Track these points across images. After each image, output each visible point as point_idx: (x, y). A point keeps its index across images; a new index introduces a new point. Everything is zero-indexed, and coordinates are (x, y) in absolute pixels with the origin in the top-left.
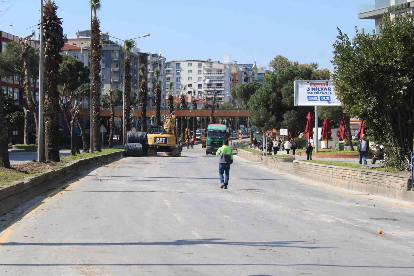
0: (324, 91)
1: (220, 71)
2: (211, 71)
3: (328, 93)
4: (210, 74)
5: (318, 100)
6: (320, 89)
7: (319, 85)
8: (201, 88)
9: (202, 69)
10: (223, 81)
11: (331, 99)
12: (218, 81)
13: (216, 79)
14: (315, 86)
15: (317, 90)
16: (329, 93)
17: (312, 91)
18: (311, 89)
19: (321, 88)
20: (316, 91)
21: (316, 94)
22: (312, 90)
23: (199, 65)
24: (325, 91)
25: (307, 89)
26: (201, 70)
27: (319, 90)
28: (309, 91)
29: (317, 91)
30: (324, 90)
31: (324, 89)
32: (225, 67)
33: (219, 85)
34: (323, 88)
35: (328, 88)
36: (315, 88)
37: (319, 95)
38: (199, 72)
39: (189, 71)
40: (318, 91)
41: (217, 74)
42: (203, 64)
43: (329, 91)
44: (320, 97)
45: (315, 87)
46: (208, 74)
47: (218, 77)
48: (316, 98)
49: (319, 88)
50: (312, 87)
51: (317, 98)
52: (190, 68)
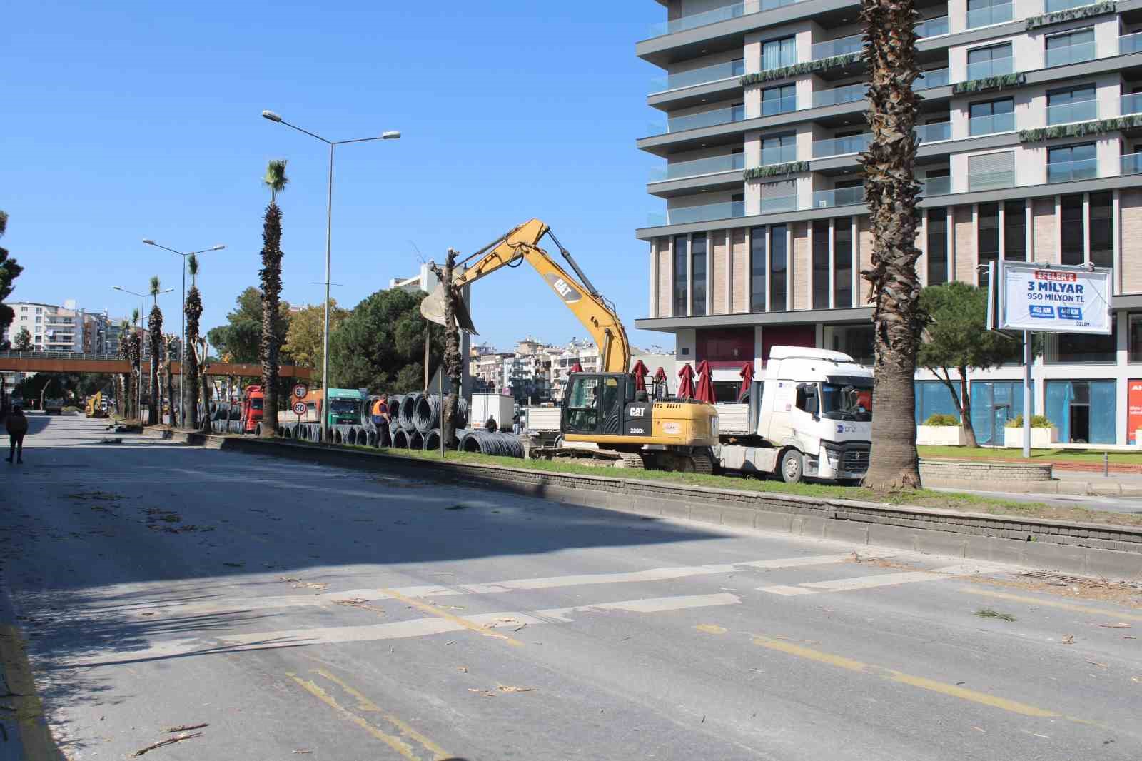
0: (1068, 294)
1: (67, 320)
2: (55, 318)
3: (1075, 299)
4: (55, 322)
5: (1054, 317)
6: (1058, 288)
7: (1056, 275)
8: (40, 341)
9: (43, 315)
10: (73, 332)
11: (1083, 317)
12: (67, 332)
13: (62, 330)
14: (1046, 278)
15: (1051, 290)
16: (1078, 300)
17: (1040, 292)
18: (1036, 285)
19: (1060, 285)
20: (1048, 293)
21: (1048, 299)
22: (1040, 289)
23: (39, 310)
24: (1070, 294)
25: (1028, 286)
26: (41, 317)
27: (1055, 290)
28: (1032, 292)
29: (1051, 293)
30: (1068, 291)
31: (1067, 287)
32: (76, 314)
33: (67, 339)
34: (1065, 285)
35: (1077, 286)
36: (1046, 284)
37: (1056, 304)
38: (38, 319)
39: (22, 317)
40: (1055, 293)
41: (64, 323)
42: (44, 309)
43: (1079, 294)
44: (1059, 309)
45: (1046, 281)
46: (51, 322)
47: (65, 328)
48: (1049, 310)
49: (1055, 284)
50: (1040, 281)
51: (1052, 312)
52: (24, 313)
